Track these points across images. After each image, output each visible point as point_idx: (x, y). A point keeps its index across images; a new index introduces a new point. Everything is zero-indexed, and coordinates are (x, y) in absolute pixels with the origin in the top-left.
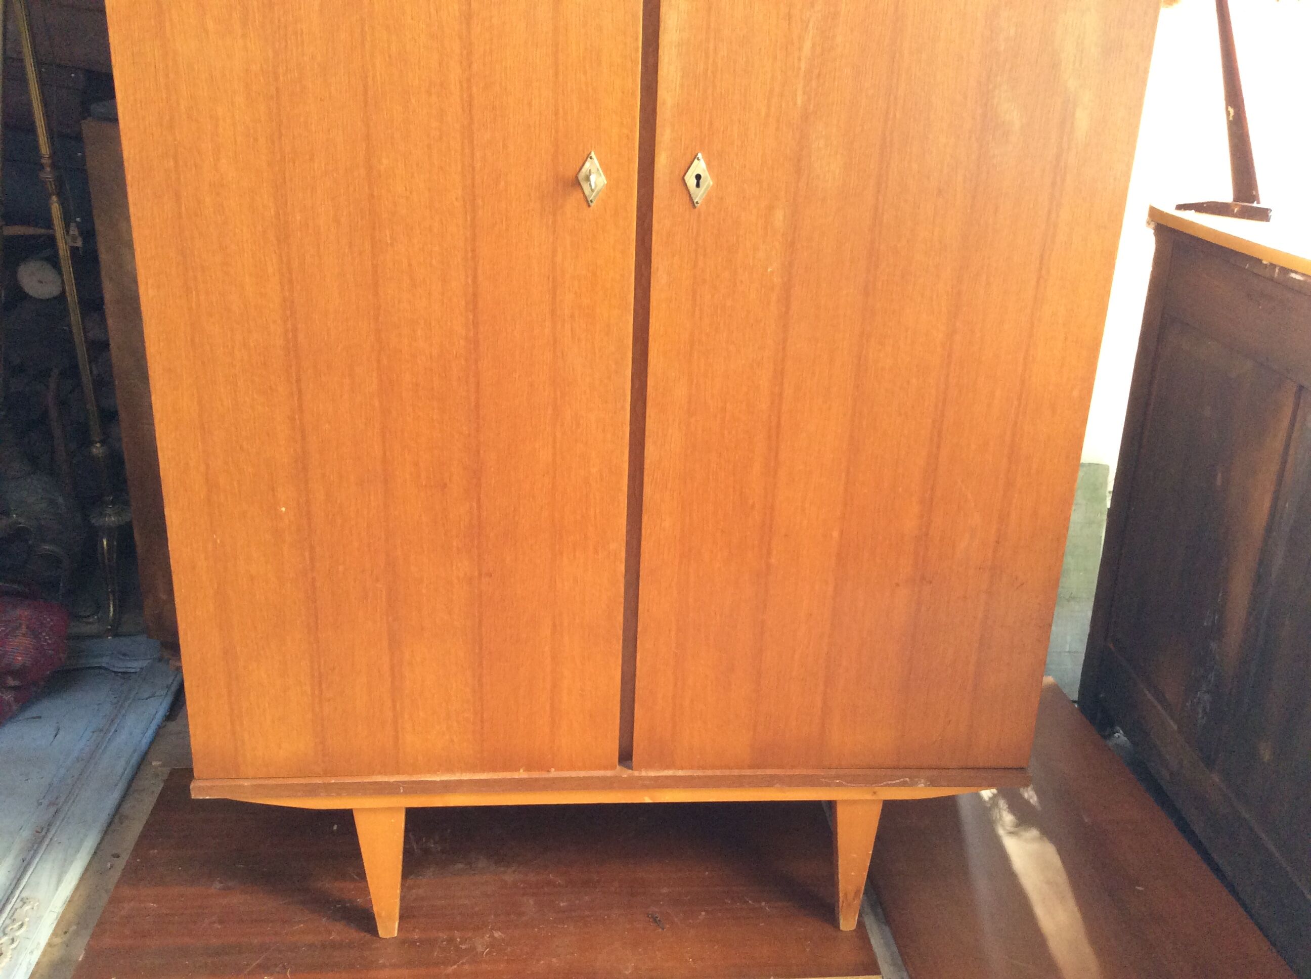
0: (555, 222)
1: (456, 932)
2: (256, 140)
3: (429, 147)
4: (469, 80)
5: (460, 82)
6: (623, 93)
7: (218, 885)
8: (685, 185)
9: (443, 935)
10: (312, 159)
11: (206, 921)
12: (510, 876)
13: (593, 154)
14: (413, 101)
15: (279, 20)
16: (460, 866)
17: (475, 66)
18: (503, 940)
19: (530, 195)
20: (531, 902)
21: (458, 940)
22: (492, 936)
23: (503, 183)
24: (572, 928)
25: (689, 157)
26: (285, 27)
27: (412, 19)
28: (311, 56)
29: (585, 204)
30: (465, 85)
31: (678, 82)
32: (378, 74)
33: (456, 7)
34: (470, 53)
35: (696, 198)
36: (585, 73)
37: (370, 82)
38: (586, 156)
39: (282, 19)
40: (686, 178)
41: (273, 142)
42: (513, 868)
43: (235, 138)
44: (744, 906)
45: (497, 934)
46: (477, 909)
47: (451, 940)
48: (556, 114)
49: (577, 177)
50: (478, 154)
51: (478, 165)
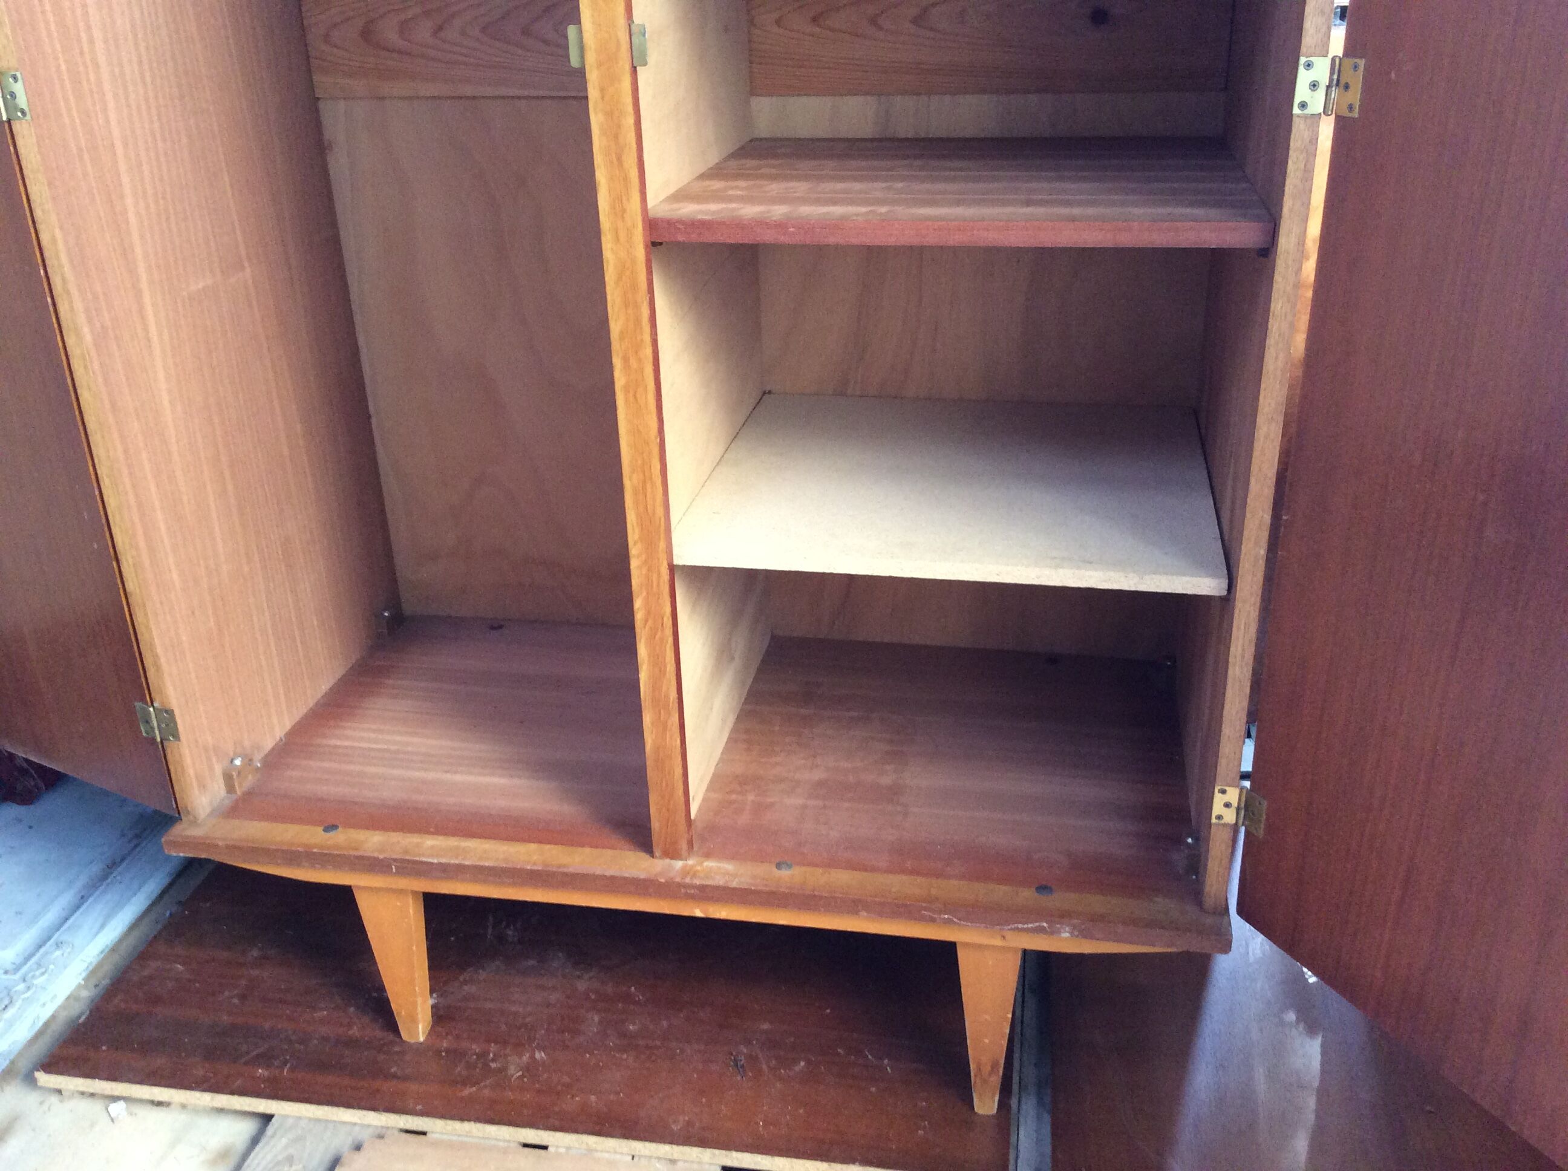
1: (493, 1044)
7: (255, 953)
9: (476, 1048)
11: (227, 993)
12: (584, 983)
16: (531, 962)
18: (544, 1062)
20: (596, 1018)
21: (491, 1055)
22: (533, 1057)
24: (631, 1060)
42: (592, 974)
44: (861, 1061)
45: (539, 1055)
46: (528, 1020)
47: (483, 1055)
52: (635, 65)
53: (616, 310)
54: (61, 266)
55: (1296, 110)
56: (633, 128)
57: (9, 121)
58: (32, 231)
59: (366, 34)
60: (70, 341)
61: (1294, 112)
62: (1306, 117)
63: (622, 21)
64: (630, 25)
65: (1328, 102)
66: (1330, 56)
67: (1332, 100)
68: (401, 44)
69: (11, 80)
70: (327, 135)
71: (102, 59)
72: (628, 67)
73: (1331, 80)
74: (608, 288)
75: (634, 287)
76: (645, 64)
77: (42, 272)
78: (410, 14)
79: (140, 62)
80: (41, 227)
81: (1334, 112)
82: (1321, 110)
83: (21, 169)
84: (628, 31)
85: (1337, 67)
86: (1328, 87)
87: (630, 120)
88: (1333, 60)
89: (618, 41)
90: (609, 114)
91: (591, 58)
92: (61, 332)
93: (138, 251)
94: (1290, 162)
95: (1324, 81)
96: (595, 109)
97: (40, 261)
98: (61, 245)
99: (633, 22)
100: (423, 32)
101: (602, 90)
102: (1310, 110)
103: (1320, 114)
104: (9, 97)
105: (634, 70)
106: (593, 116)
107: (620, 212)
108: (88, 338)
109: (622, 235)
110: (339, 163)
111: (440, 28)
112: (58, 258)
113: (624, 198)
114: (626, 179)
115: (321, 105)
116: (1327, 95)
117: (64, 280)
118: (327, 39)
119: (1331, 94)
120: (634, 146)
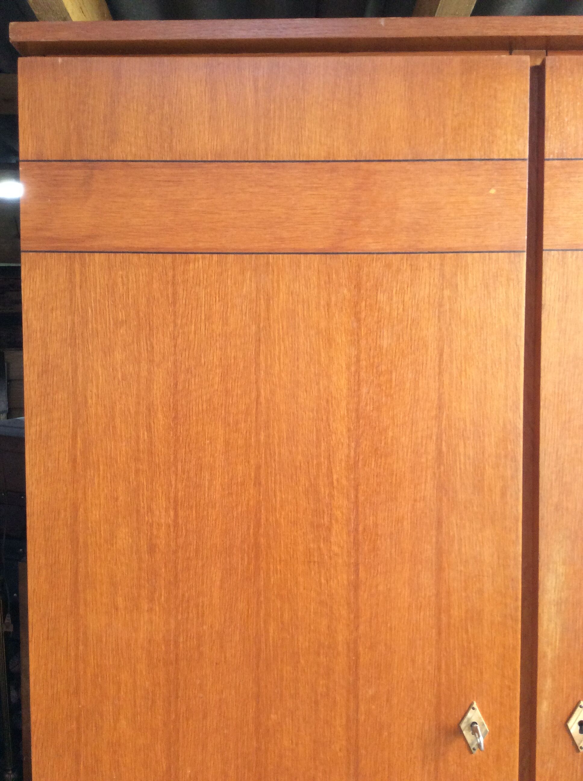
0: (436, 769)
2: (153, 702)
3: (316, 703)
4: (355, 642)
5: (348, 644)
6: (504, 648)
8: (568, 731)
10: (205, 717)
13: (475, 705)
14: (302, 661)
15: (183, 595)
17: (362, 628)
19: (412, 743)
23: (386, 734)
25: (571, 706)
26: (188, 601)
27: (304, 589)
28: (210, 625)
29: (467, 752)
30: (352, 646)
31: (558, 637)
32: (271, 639)
33: (345, 576)
34: (357, 617)
35: (580, 744)
36: (467, 632)
37: (263, 646)
38: (468, 705)
39: (186, 594)
40: (570, 724)
41: (170, 703)
43: (135, 701)
48: (439, 668)
49: (459, 727)
50: (363, 708)
51: (362, 718)
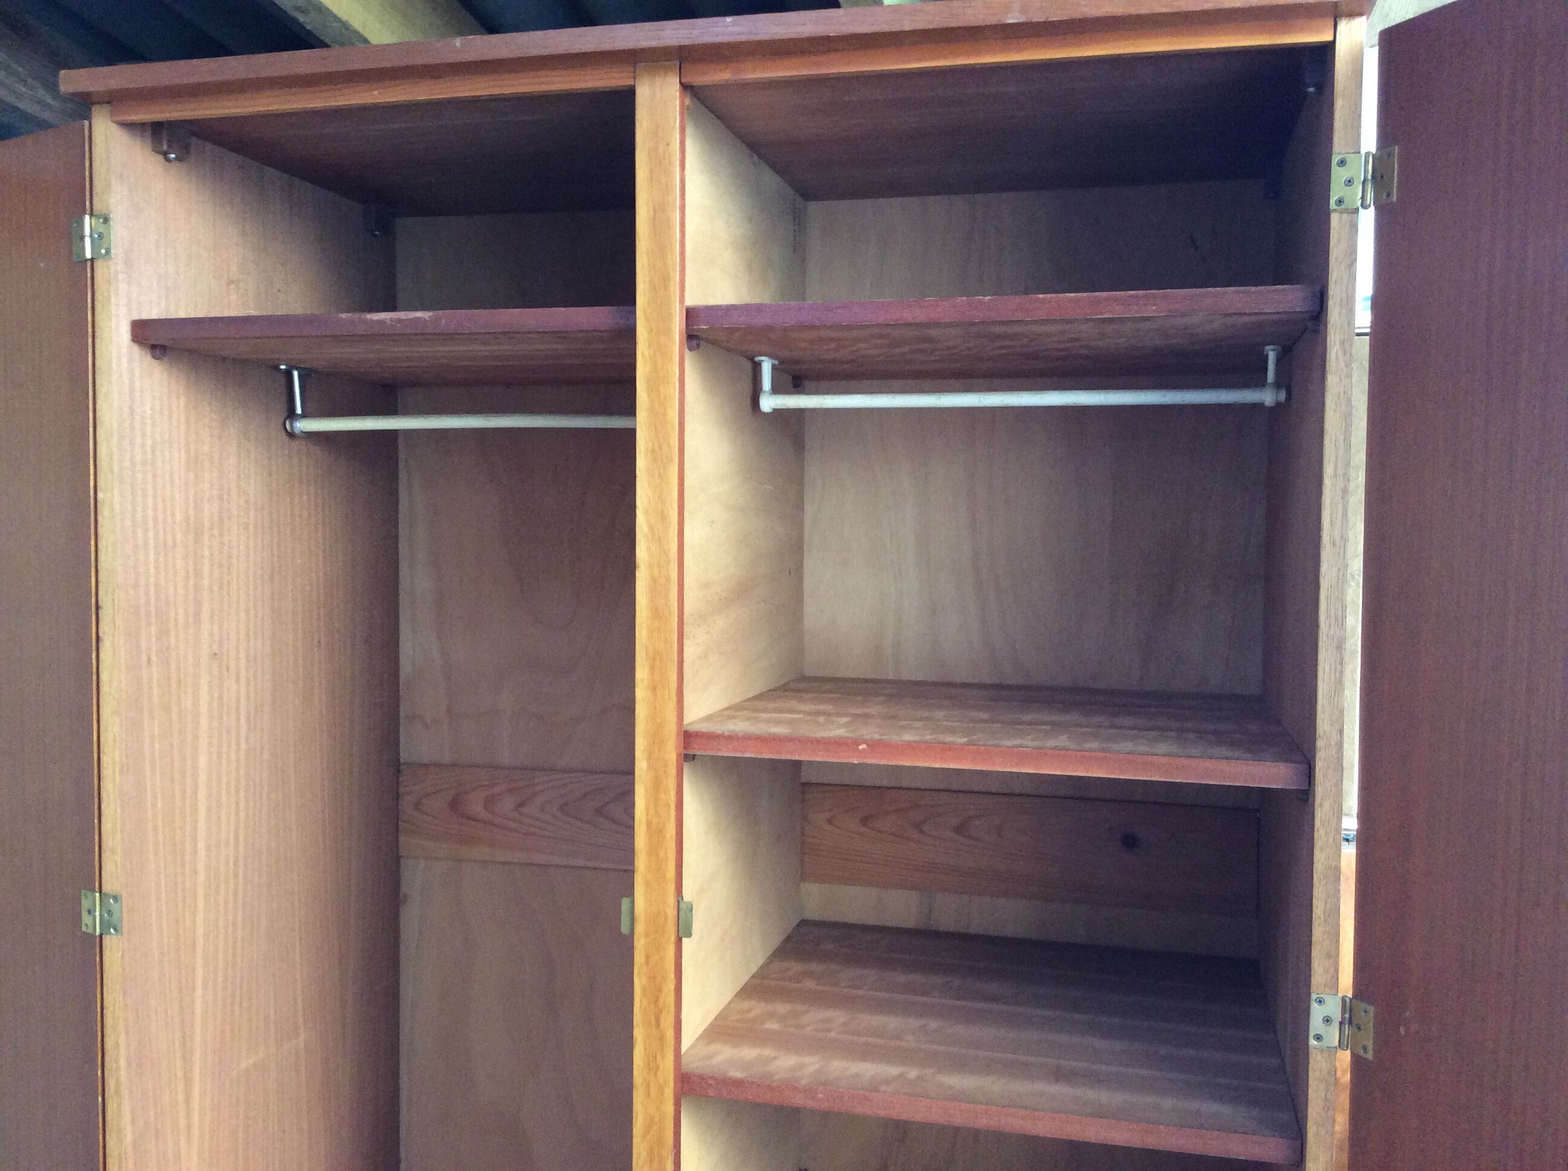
52: (680, 936)
53: (641, 1163)
54: (118, 1068)
55: (1313, 1042)
56: (673, 994)
57: (101, 936)
58: (99, 1034)
59: (455, 805)
60: (111, 1142)
61: (1310, 1043)
62: (1322, 1051)
63: (671, 899)
64: (678, 902)
65: (1342, 1038)
66: (1340, 995)
67: (1346, 1037)
68: (484, 815)
69: (111, 901)
70: (404, 889)
71: (201, 867)
72: (673, 939)
73: (1343, 1018)
74: (635, 1141)
75: (660, 1142)
76: (689, 935)
77: (99, 1072)
78: (497, 789)
79: (236, 863)
80: (108, 1031)
81: (1349, 1047)
82: (1336, 1044)
83: (102, 978)
84: (676, 907)
85: (1349, 1010)
86: (1341, 1023)
87: (671, 986)
88: (1343, 999)
89: (666, 917)
90: (652, 978)
91: (640, 928)
92: (104, 1130)
93: (198, 1039)
94: (1310, 1090)
95: (1337, 1016)
96: (639, 974)
97: (99, 1063)
98: (123, 1051)
99: (683, 899)
100: (507, 805)
101: (648, 957)
102: (1325, 1043)
103: (1336, 1047)
104: (106, 915)
105: (679, 942)
106: (637, 979)
107: (652, 1067)
108: (129, 1138)
109: (653, 1092)
110: (411, 917)
111: (521, 804)
112: (117, 1062)
113: (659, 1057)
114: (662, 1038)
115: (402, 861)
116: (1340, 1030)
117: (118, 1085)
118: (417, 806)
119: (1345, 1031)
120: (672, 1009)
